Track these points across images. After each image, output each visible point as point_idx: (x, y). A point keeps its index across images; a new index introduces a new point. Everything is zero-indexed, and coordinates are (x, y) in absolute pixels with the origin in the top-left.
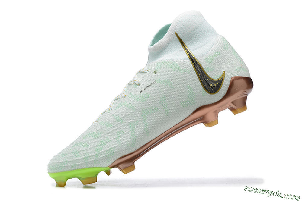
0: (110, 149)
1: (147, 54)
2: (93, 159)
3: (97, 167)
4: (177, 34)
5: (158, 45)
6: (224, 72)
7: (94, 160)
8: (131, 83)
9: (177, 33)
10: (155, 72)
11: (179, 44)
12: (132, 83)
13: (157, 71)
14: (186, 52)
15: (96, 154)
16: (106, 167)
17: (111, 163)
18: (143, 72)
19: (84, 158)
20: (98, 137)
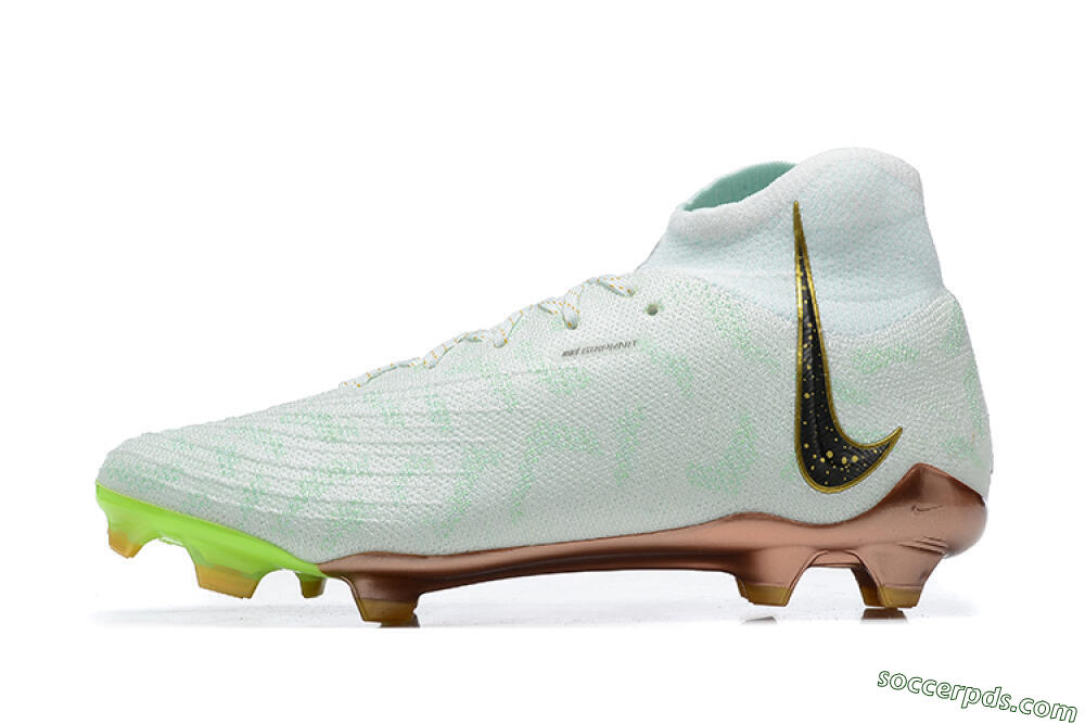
0: (353, 503)
1: (658, 230)
2: (275, 511)
3: (275, 545)
4: (796, 209)
5: (713, 216)
6: (901, 430)
7: (279, 516)
8: (546, 306)
9: (801, 207)
10: (652, 311)
11: (787, 251)
12: (553, 308)
13: (662, 307)
14: (797, 290)
15: (297, 498)
16: (309, 563)
17: (332, 555)
18: (610, 288)
19: (246, 490)
20: (334, 440)
